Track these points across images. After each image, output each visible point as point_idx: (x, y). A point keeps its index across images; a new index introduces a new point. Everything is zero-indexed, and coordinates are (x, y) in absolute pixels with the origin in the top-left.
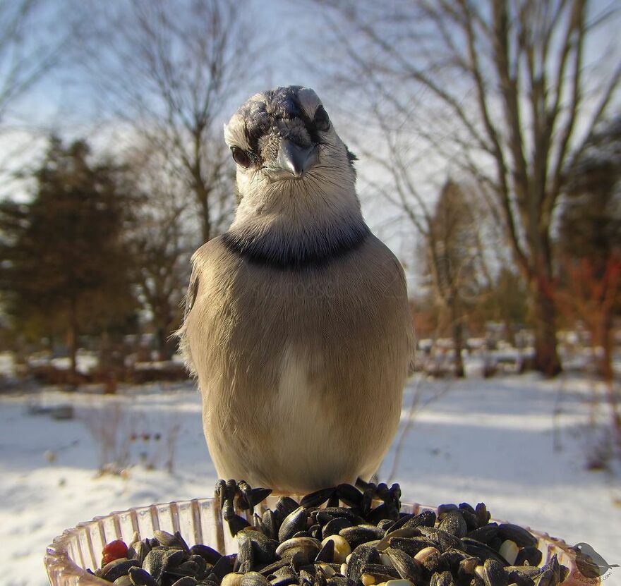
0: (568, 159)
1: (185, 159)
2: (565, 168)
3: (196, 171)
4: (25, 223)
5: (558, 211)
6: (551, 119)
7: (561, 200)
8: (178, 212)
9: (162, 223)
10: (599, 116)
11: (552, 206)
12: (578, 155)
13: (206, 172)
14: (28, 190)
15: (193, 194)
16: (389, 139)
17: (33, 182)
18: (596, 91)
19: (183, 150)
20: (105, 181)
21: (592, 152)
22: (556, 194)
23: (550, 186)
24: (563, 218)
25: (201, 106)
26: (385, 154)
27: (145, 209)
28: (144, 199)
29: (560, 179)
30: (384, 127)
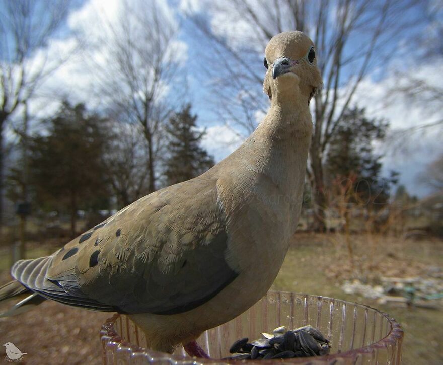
0: (331, 126)
1: (139, 117)
2: (330, 131)
3: (145, 124)
4: (46, 148)
5: (326, 152)
6: (324, 107)
7: (328, 146)
8: (134, 145)
9: (125, 151)
10: (346, 107)
11: (323, 150)
12: (336, 124)
13: (151, 124)
14: (50, 130)
15: (143, 136)
16: (246, 112)
17: (51, 125)
18: (345, 95)
19: (138, 112)
20: (94, 126)
21: (342, 123)
22: (325, 143)
23: (322, 140)
24: (329, 154)
25: (149, 89)
26: (244, 120)
27: (116, 143)
28: (116, 137)
29: (328, 136)
30: (243, 106)
